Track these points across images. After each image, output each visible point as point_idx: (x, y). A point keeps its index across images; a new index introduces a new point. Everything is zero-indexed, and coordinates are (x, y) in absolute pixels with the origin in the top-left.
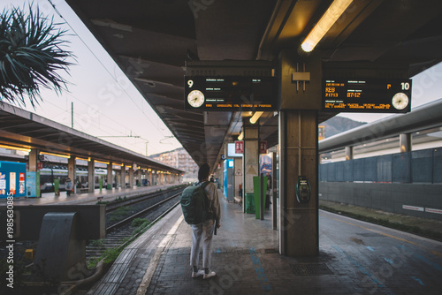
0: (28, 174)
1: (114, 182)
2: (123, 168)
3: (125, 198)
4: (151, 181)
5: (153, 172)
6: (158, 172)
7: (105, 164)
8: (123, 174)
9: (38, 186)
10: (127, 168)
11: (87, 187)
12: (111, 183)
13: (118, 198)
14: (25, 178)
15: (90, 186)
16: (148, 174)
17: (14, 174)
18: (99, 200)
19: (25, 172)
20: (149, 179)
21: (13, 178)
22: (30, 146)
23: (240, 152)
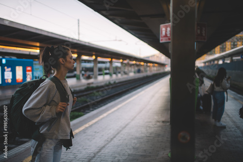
11: (93, 74)
12: (112, 71)
13: (108, 83)
14: (32, 70)
15: (95, 74)
16: (142, 65)
17: (21, 68)
18: (88, 86)
19: (31, 66)
20: (142, 69)
21: (19, 70)
22: (38, 48)
23: (166, 40)
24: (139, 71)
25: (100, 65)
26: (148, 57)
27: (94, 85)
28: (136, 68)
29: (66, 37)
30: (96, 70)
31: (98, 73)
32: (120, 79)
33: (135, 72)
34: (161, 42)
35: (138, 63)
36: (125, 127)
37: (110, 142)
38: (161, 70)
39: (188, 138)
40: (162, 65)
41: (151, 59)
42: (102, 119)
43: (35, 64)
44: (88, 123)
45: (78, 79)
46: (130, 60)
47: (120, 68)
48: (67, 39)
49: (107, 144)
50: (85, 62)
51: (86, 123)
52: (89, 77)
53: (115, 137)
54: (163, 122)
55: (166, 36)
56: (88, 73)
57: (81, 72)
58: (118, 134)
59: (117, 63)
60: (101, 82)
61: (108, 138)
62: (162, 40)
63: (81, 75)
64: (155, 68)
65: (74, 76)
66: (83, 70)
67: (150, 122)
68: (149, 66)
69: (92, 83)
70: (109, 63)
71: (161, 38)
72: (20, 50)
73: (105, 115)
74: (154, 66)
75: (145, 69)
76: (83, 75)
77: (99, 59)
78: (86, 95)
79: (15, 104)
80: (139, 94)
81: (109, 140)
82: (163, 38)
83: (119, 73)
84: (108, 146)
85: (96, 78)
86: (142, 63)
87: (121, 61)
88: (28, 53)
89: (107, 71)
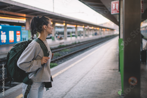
11: (64, 36)
12: (77, 34)
13: (74, 42)
14: (21, 34)
15: (65, 36)
16: (98, 30)
17: (13, 32)
18: (60, 44)
19: (20, 30)
20: (98, 32)
21: (11, 34)
22: (25, 18)
23: (116, 12)
24: (96, 34)
25: (68, 30)
26: (102, 24)
27: (65, 44)
28: (94, 32)
29: (44, 10)
30: (66, 33)
31: (67, 35)
32: (82, 40)
33: (93, 35)
34: (112, 14)
35: (95, 28)
36: (87, 73)
37: (76, 84)
38: (111, 33)
39: (136, 82)
40: (112, 30)
41: (104, 26)
42: (70, 68)
43: (23, 29)
44: (61, 71)
45: (53, 40)
46: (90, 26)
47: (82, 32)
48: (45, 12)
49: (75, 85)
50: (58, 28)
51: (59, 71)
52: (61, 39)
53: (80, 81)
54: (114, 70)
55: (115, 9)
56: (60, 36)
57: (55, 35)
58: (82, 78)
59: (80, 28)
60: (69, 42)
61: (75, 82)
62: (112, 12)
63: (55, 37)
64: (107, 32)
65: (51, 38)
66: (56, 33)
67: (104, 70)
68: (103, 31)
69: (63, 43)
70: (75, 28)
71: (112, 11)
72: (12, 20)
73: (73, 65)
74: (106, 31)
75: (100, 32)
76: (57, 37)
77: (68, 26)
78: (59, 51)
79: (11, 58)
80: (96, 50)
81: (76, 83)
82: (114, 11)
83: (82, 35)
84: (75, 87)
85: (66, 39)
86: (98, 29)
87: (83, 27)
88: (17, 22)
89: (74, 34)
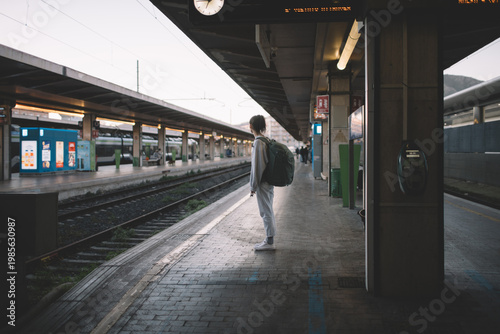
0: (79, 143)
1: (190, 153)
2: (202, 136)
3: (199, 171)
4: (236, 152)
5: (239, 141)
6: (245, 142)
7: (179, 132)
8: (201, 143)
9: (93, 158)
10: (207, 137)
12: (186, 154)
14: (76, 149)
17: (62, 143)
20: (234, 149)
21: (60, 146)
22: (83, 111)
23: (323, 111)
24: (229, 154)
45: (136, 164)
57: (141, 153)
62: (318, 111)
63: (141, 160)
66: (143, 150)
68: (245, 147)
75: (239, 151)
